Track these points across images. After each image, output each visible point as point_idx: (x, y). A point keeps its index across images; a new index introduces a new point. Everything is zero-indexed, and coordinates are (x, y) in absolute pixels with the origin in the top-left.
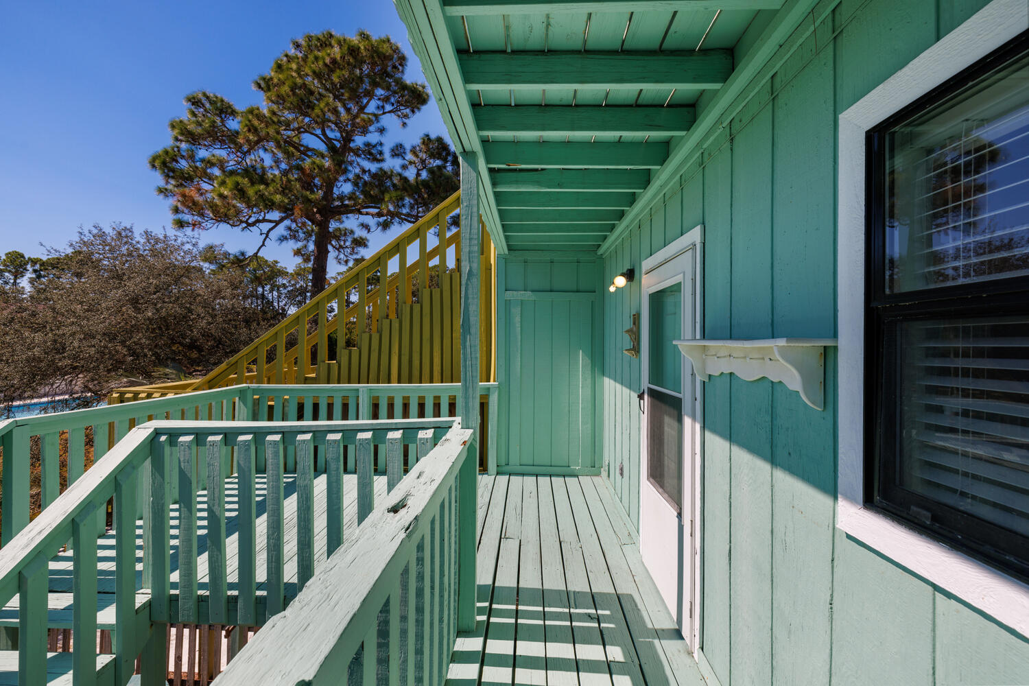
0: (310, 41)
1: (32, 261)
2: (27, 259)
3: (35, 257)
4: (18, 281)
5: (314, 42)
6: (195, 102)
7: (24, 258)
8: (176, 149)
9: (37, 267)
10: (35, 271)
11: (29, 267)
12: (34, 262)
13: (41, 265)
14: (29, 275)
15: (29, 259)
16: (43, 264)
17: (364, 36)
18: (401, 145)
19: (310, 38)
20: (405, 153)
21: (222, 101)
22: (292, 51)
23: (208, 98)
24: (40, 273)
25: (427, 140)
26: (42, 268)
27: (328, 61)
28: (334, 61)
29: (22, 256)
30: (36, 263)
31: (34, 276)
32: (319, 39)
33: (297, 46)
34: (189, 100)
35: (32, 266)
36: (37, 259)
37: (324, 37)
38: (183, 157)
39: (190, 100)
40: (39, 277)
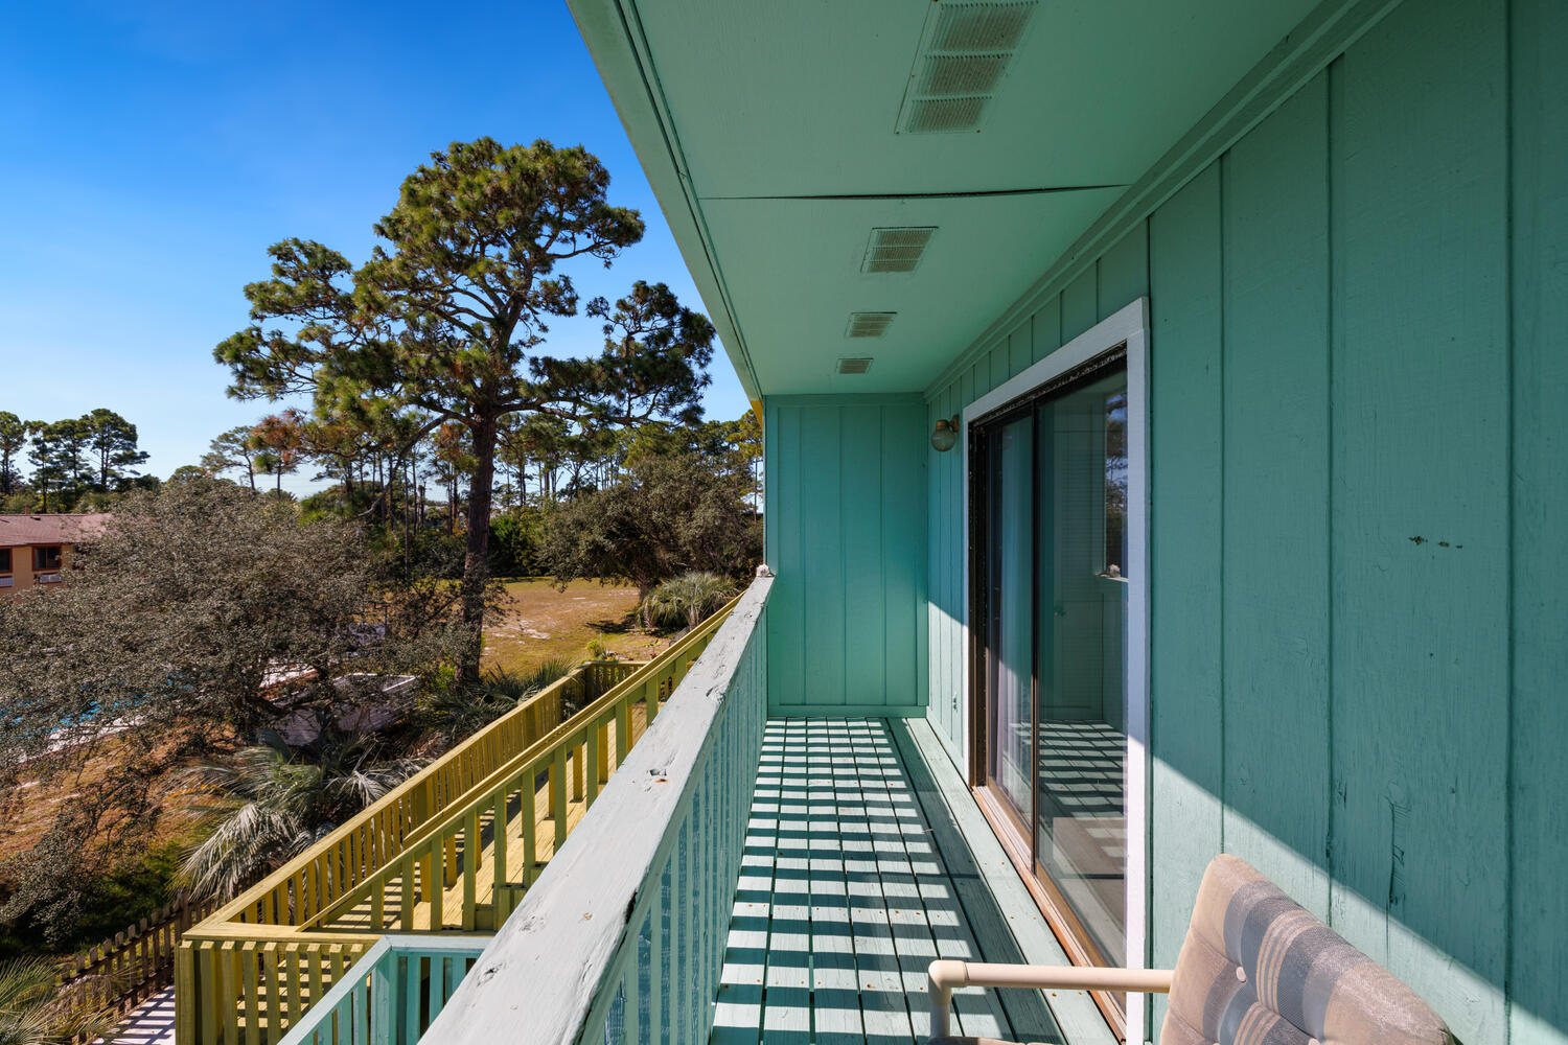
0: (459, 152)
1: (31, 427)
2: (22, 424)
3: (37, 420)
4: (10, 458)
5: (465, 154)
6: (282, 253)
7: (19, 422)
8: (254, 333)
9: (39, 435)
10: (36, 442)
11: (27, 435)
12: (34, 427)
13: (45, 433)
14: (28, 447)
15: (27, 423)
16: (49, 431)
17: (544, 149)
18: (602, 298)
19: (458, 149)
20: (607, 309)
21: (325, 251)
22: (431, 165)
23: (302, 247)
24: (44, 446)
25: (642, 290)
26: (47, 437)
27: (488, 190)
28: (498, 191)
29: (16, 419)
30: (37, 429)
31: (35, 448)
32: (473, 150)
33: (440, 159)
34: (273, 251)
35: (31, 434)
36: (39, 422)
37: (481, 145)
38: (265, 344)
39: (274, 253)
40: (44, 451)
